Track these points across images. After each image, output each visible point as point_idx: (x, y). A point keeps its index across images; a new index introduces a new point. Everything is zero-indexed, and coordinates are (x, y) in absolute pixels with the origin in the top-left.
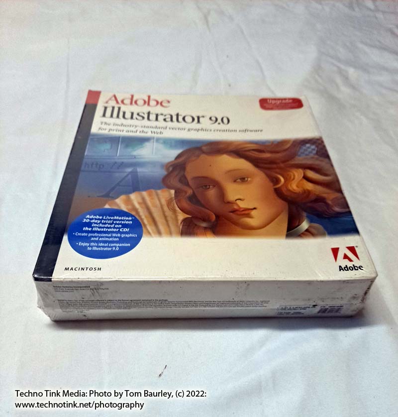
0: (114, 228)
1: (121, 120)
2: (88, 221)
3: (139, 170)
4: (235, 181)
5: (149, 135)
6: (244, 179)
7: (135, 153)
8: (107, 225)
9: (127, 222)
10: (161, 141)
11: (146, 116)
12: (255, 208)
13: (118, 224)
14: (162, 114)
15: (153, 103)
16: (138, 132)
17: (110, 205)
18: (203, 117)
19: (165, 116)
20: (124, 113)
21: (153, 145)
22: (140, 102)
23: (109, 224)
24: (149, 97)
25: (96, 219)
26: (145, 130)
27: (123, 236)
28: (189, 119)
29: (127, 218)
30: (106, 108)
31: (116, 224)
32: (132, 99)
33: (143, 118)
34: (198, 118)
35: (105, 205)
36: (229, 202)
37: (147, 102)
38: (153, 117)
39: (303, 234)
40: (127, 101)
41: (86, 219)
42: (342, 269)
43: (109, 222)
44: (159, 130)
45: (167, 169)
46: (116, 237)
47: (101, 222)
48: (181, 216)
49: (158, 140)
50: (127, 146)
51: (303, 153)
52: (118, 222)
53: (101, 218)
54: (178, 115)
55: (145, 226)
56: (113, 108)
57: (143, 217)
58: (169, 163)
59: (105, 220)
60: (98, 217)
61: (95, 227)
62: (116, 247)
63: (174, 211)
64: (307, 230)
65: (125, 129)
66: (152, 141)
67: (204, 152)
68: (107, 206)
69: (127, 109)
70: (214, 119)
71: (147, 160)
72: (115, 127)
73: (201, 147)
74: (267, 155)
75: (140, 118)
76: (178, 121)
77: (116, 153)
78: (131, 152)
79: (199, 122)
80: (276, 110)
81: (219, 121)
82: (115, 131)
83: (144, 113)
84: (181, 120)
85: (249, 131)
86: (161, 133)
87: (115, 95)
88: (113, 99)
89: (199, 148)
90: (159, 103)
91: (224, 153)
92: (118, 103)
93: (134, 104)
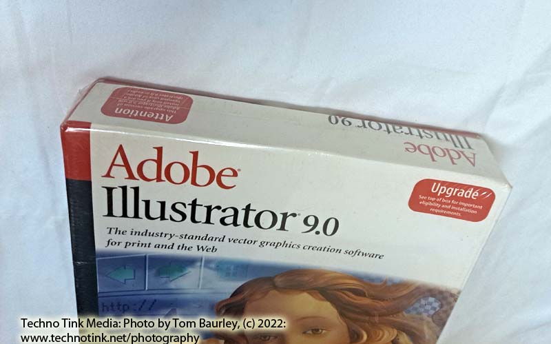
1: (143, 224)
3: (179, 312)
4: (304, 333)
5: (194, 253)
6: (317, 330)
7: (172, 285)
10: (213, 265)
11: (188, 211)
14: (219, 208)
15: (203, 176)
16: (175, 247)
18: (294, 215)
19: (224, 211)
20: (147, 203)
21: (200, 271)
22: (178, 173)
24: (195, 154)
26: (188, 243)
28: (266, 220)
30: (110, 190)
32: (159, 161)
33: (184, 217)
34: (285, 216)
37: (190, 175)
38: (201, 214)
40: (150, 170)
44: (210, 244)
45: (219, 311)
49: (208, 262)
50: (159, 274)
54: (248, 209)
56: (124, 189)
58: (222, 302)
65: (155, 241)
66: (199, 264)
67: (275, 287)
69: (152, 192)
70: (311, 221)
71: (189, 297)
72: (135, 239)
73: (274, 278)
74: (366, 301)
75: (178, 217)
76: (246, 224)
77: (143, 286)
78: (166, 282)
79: (283, 228)
80: (434, 213)
81: (320, 227)
82: (136, 245)
83: (184, 204)
84: (251, 221)
85: (361, 254)
86: (214, 249)
87: (121, 146)
88: (119, 160)
89: (270, 280)
90: (216, 177)
91: (304, 291)
92: (131, 177)
93: (163, 177)
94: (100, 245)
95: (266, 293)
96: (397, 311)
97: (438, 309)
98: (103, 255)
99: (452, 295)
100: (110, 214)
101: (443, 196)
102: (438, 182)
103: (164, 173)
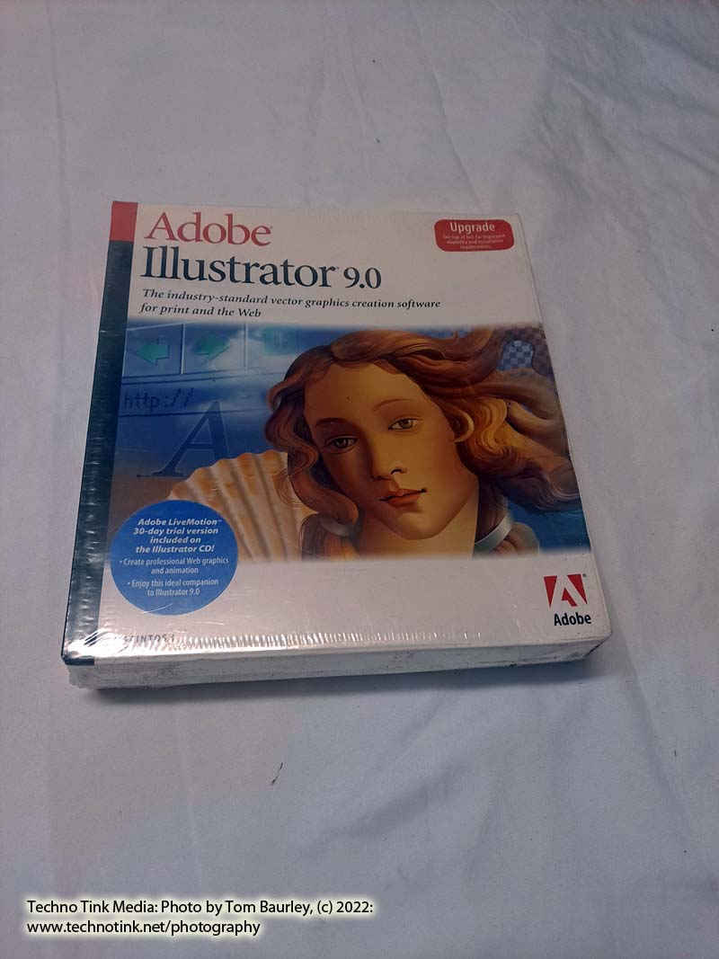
0: (189, 545)
1: (181, 285)
2: (142, 531)
3: (223, 406)
4: (390, 428)
5: (236, 319)
6: (405, 421)
7: (213, 366)
8: (175, 540)
9: (210, 531)
10: (258, 334)
11: (227, 270)
12: (424, 491)
13: (196, 536)
14: (257, 265)
15: (238, 235)
16: (215, 312)
17: (177, 494)
18: (333, 269)
19: (262, 268)
20: (186, 262)
21: (245, 343)
22: (215, 233)
23: (180, 536)
24: (230, 217)
25: (156, 527)
26: (230, 306)
27: (205, 562)
28: (306, 276)
29: (209, 522)
30: (150, 250)
31: (191, 536)
32: (198, 224)
33: (223, 276)
34: (324, 270)
35: (169, 494)
36: (380, 478)
37: (227, 234)
38: (240, 273)
39: (501, 545)
40: (190, 232)
41: (140, 527)
42: (559, 621)
43: (180, 532)
44: (253, 307)
45: (273, 403)
46: (193, 566)
47: (164, 534)
48: (302, 513)
49: (253, 330)
50: (198, 348)
51: (508, 361)
52: (194, 532)
53: (164, 523)
54: (286, 265)
55: (241, 537)
56: (165, 249)
57: (236, 518)
58: (276, 387)
59: (172, 527)
60: (158, 522)
61: (155, 544)
62: (194, 587)
63: (289, 501)
64: (507, 538)
65: (193, 304)
66: (242, 333)
67: (336, 360)
68: (172, 497)
70: (352, 274)
71: (233, 381)
72: (172, 303)
73: (331, 346)
74: (446, 365)
75: (217, 276)
76: (287, 282)
77: (178, 368)
78: (205, 362)
79: (325, 284)
80: (465, 250)
81: (362, 280)
82: (172, 311)
83: (223, 263)
84: (292, 279)
85: (415, 305)
86: (258, 313)
87: (164, 214)
88: (162, 224)
89: (326, 350)
90: (250, 235)
91: (370, 361)
92: (172, 237)
93: (202, 238)
94: (134, 311)
95: (326, 369)
96: (488, 371)
97: (532, 353)
98: (136, 324)
99: (536, 330)
100: (149, 274)
101: (464, 233)
102: (453, 221)
103: (202, 234)
